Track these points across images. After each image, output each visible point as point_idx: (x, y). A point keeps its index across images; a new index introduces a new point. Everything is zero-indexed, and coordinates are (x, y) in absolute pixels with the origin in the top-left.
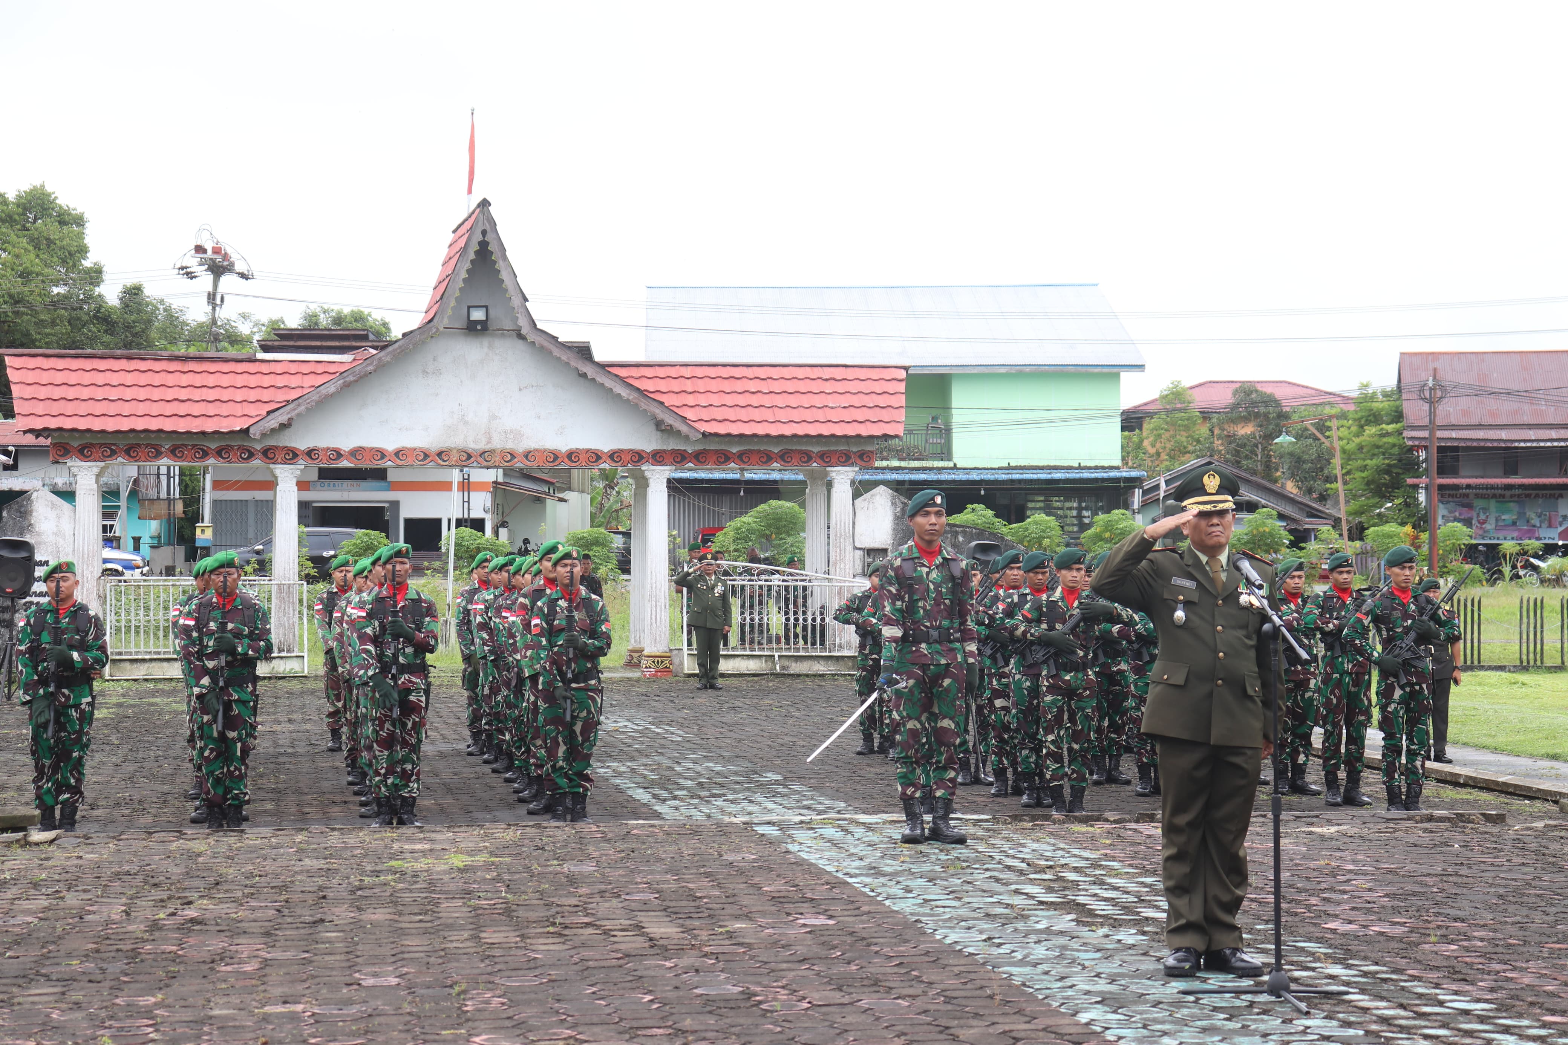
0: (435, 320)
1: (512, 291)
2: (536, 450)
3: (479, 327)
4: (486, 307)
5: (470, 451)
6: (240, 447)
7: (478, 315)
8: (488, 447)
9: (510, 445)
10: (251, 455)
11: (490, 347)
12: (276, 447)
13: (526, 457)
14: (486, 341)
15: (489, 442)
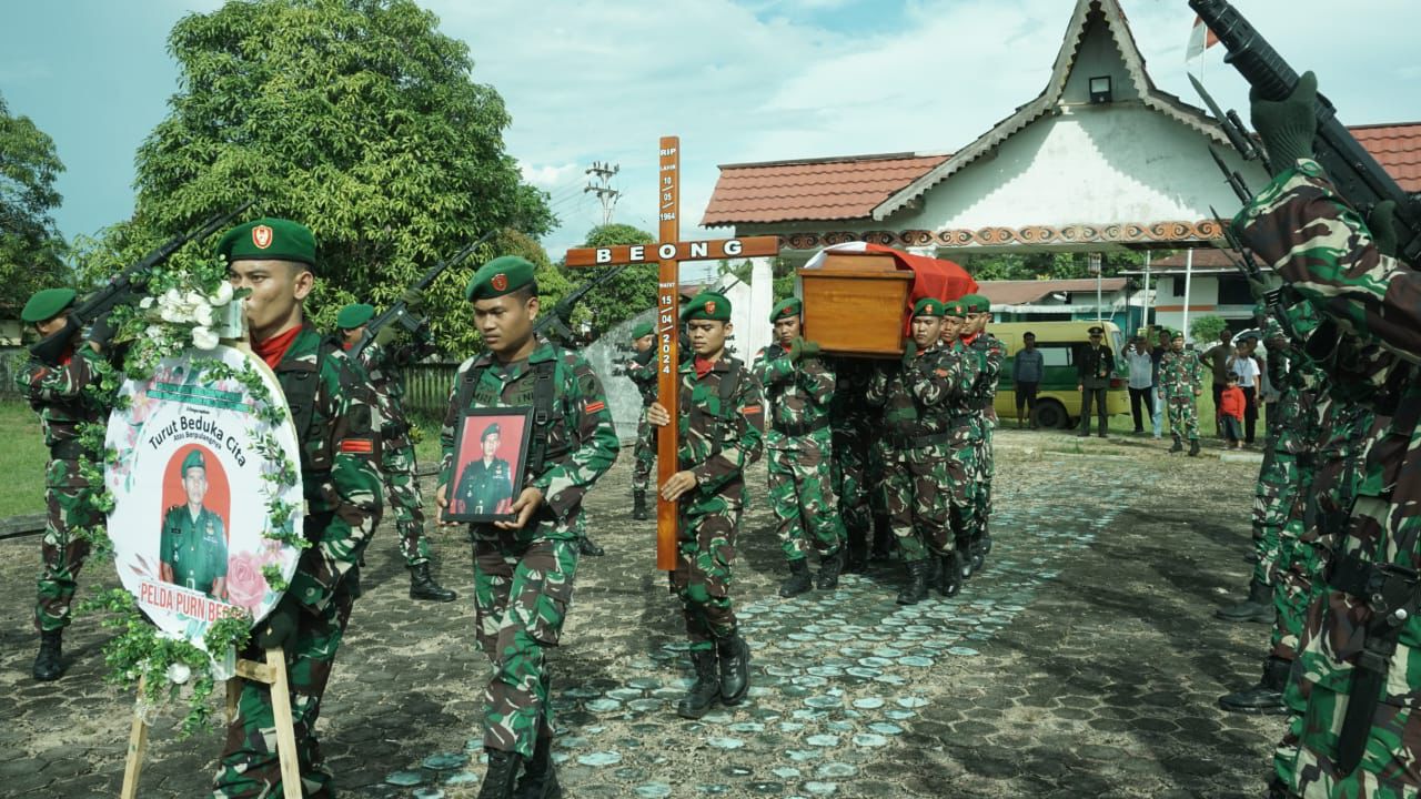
0: (1049, 93)
1: (1128, 54)
2: (1164, 223)
3: (1102, 99)
4: (1109, 78)
5: (1095, 227)
6: (882, 233)
7: (1100, 87)
8: (1112, 223)
9: (1136, 219)
10: (891, 240)
11: (1118, 119)
12: (913, 231)
13: (1154, 231)
14: (1113, 115)
15: (1115, 216)
